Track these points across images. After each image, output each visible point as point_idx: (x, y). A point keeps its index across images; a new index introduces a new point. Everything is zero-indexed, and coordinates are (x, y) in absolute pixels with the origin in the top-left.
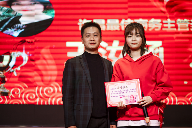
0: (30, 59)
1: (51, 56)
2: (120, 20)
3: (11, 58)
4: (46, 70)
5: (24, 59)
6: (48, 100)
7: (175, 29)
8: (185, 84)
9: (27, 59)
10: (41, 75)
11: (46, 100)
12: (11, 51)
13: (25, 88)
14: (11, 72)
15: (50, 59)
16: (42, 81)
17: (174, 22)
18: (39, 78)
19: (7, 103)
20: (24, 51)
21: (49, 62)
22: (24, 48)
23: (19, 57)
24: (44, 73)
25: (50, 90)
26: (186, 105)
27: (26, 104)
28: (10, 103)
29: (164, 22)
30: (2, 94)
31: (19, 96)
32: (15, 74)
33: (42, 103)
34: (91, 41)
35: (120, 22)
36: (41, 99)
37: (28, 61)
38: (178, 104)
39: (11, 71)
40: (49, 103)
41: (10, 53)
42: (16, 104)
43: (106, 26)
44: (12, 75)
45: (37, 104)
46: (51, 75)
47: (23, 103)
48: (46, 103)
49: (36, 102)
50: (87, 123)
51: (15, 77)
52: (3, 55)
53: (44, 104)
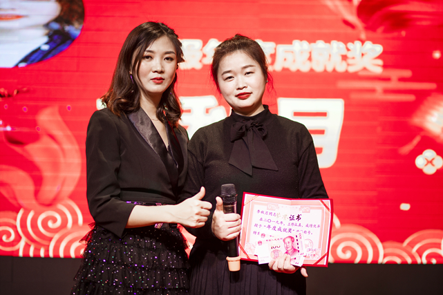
6: (48, 246)
11: (43, 245)
25: (55, 220)
26: (404, 264)
33: (31, 254)
36: (29, 242)
38: (385, 261)
40: (51, 255)
45: (21, 254)
48: (42, 254)
49: (18, 251)
53: (37, 257)
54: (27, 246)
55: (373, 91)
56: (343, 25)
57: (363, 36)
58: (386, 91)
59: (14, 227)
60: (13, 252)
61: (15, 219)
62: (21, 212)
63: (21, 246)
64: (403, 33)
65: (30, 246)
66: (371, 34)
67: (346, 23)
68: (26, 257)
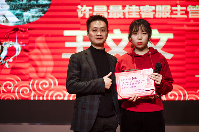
0: (23, 50)
1: (46, 45)
2: (124, 7)
3: (2, 48)
4: (40, 60)
5: (17, 49)
6: (44, 95)
7: (185, 16)
9: (20, 49)
10: (35, 66)
11: (41, 95)
12: (2, 41)
13: (18, 81)
14: (2, 64)
15: (45, 48)
16: (37, 72)
17: (184, 8)
18: (33, 69)
20: (17, 40)
21: (44, 51)
22: (17, 37)
23: (11, 47)
24: (38, 63)
25: (46, 84)
27: (19, 100)
28: (2, 98)
29: (174, 8)
31: (12, 91)
32: (7, 65)
34: (98, 35)
35: (123, 9)
36: (35, 93)
37: (21, 51)
38: (189, 99)
39: (3, 62)
41: (2, 43)
42: (8, 100)
43: (108, 13)
44: (4, 67)
45: (32, 99)
46: (47, 66)
47: (16, 98)
48: (41, 99)
50: (93, 123)
51: (6, 68)
61: (29, 84)
68: (34, 100)
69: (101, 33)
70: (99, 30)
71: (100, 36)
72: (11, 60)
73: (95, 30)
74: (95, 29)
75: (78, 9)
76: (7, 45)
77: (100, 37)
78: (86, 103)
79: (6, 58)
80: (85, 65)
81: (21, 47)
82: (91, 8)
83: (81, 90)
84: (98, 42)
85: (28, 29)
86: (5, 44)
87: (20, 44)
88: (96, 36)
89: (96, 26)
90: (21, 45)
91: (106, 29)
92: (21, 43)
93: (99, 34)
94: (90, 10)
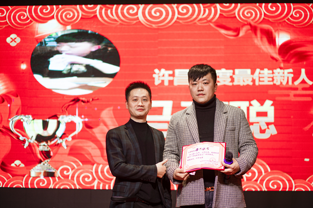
0: (87, 126)
3: (59, 123)
6: (110, 183)
8: (305, 162)
11: (107, 183)
12: (59, 114)
14: (58, 144)
18: (98, 152)
19: (52, 188)
23: (70, 123)
26: (307, 191)
27: (79, 189)
28: (57, 187)
30: (46, 175)
31: (70, 177)
32: (64, 144)
33: (101, 188)
34: (139, 106)
38: (296, 190)
39: (59, 142)
41: (58, 116)
42: (65, 189)
45: (95, 188)
47: (75, 187)
48: (107, 188)
49: (94, 186)
52: (48, 120)
53: (104, 190)
54: (99, 183)
55: (288, 95)
56: (271, 59)
57: (282, 65)
58: (295, 96)
59: (92, 173)
60: (91, 187)
61: (92, 169)
62: (95, 165)
63: (95, 184)
64: (305, 63)
65: (100, 183)
66: (287, 64)
67: (273, 58)
68: (98, 190)
69: (142, 103)
70: (140, 100)
71: (142, 106)
72: (69, 138)
73: (135, 100)
74: (135, 98)
75: (155, 73)
76: (65, 119)
77: (141, 108)
78: (125, 185)
79: (64, 136)
80: (126, 141)
81: (83, 122)
82: (171, 72)
83: (130, 173)
84: (138, 113)
85: (91, 100)
86: (62, 118)
87: (82, 118)
88: (136, 107)
89: (137, 95)
90: (82, 120)
91: (149, 98)
92: (83, 116)
93: (140, 104)
94: (170, 75)
